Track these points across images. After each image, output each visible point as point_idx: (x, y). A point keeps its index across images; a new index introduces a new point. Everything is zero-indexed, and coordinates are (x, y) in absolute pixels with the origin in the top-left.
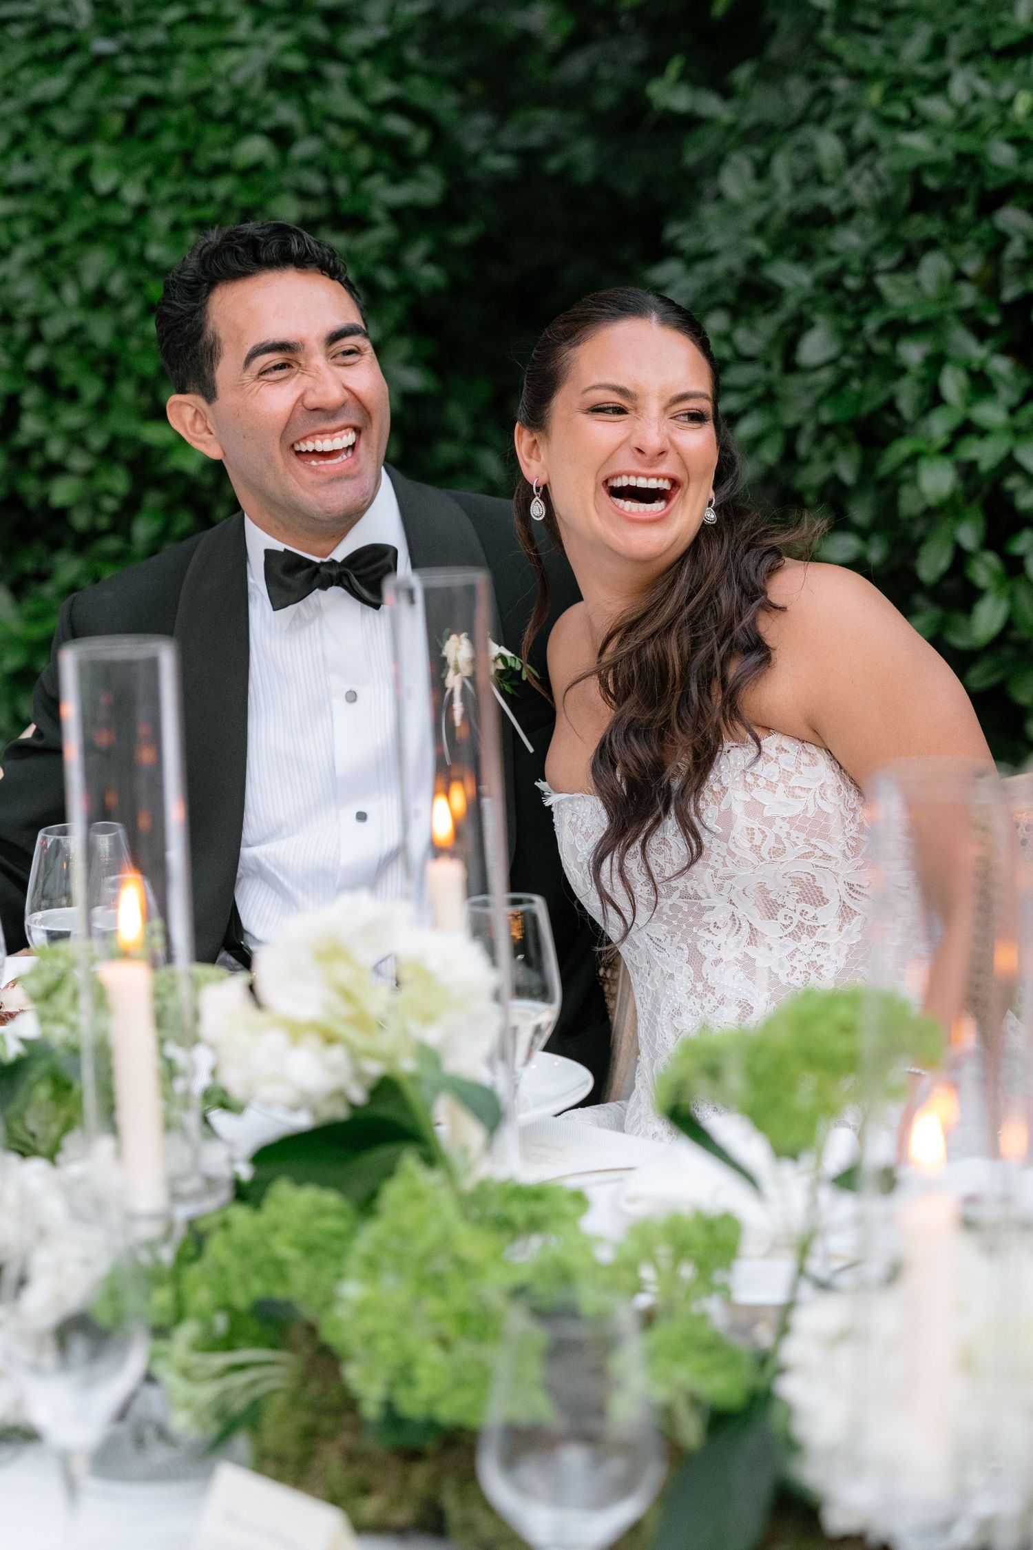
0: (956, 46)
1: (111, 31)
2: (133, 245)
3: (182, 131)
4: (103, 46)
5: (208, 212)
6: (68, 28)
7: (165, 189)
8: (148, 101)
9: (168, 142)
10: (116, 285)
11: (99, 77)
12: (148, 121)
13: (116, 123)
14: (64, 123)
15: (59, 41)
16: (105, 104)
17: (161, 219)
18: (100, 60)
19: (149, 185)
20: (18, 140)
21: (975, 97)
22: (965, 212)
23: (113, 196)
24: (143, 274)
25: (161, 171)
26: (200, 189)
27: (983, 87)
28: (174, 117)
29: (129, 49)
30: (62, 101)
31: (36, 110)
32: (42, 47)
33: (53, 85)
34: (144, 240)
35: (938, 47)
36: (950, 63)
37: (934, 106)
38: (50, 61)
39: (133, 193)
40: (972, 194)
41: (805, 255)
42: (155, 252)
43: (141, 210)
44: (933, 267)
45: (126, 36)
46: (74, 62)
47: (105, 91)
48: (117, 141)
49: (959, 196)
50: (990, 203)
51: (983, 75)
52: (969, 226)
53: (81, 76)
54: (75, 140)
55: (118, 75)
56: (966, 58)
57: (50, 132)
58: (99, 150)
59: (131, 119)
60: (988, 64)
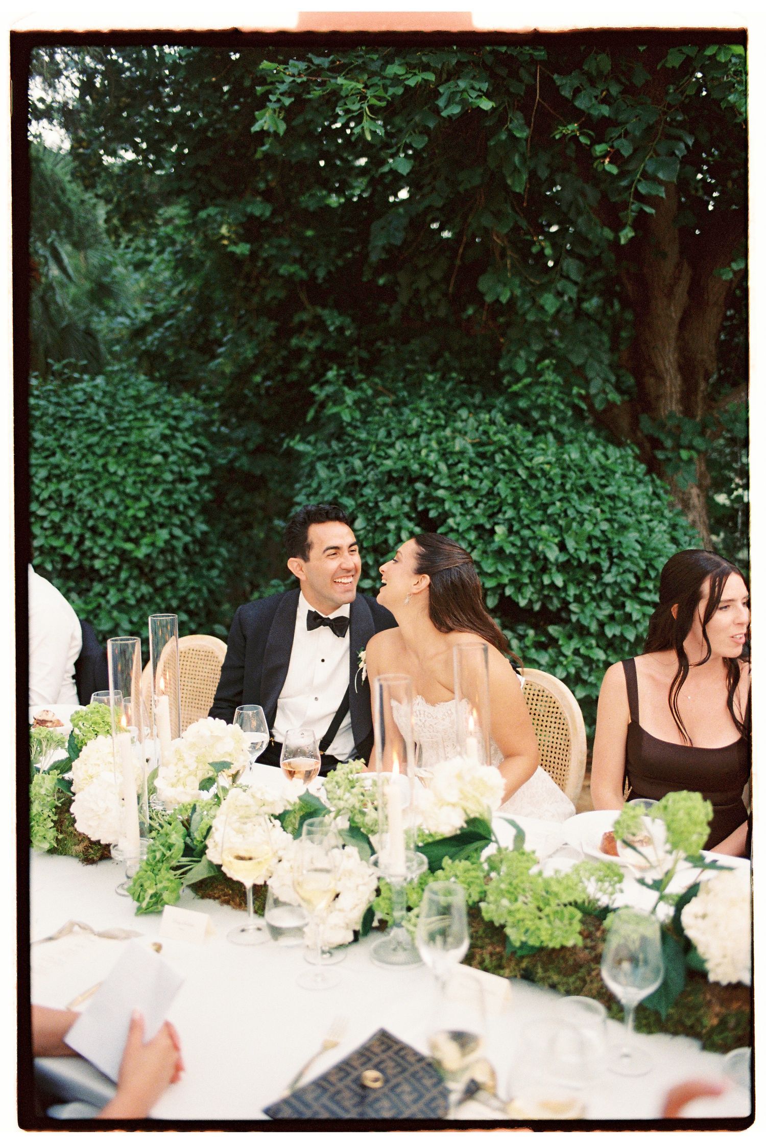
0: (394, 434)
1: (112, 422)
2: (121, 488)
3: (135, 453)
4: (110, 428)
5: (145, 478)
6: (98, 422)
7: (131, 471)
8: (125, 444)
9: (131, 456)
10: (116, 501)
11: (109, 437)
12: (124, 450)
13: (115, 451)
14: (99, 451)
15: (96, 426)
16: (111, 445)
17: (130, 480)
18: (109, 432)
19: (126, 470)
20: (84, 456)
21: (403, 450)
22: (404, 484)
23: (115, 473)
24: (124, 497)
25: (130, 465)
26: (142, 471)
27: (405, 446)
28: (133, 449)
29: (118, 428)
30: (98, 444)
31: (89, 447)
32: (90, 427)
33: (94, 439)
34: (125, 487)
35: (389, 434)
36: (393, 439)
37: (391, 452)
38: (93, 432)
39: (121, 472)
40: (406, 478)
41: (351, 494)
42: (128, 490)
43: (124, 478)
44: (395, 500)
45: (117, 424)
46: (101, 432)
47: (111, 441)
48: (115, 456)
49: (402, 479)
50: (412, 481)
51: (405, 443)
52: (406, 488)
53: (103, 436)
54: (102, 456)
55: (115, 436)
56: (398, 438)
57: (94, 453)
58: (110, 459)
59: (120, 449)
60: (405, 439)
